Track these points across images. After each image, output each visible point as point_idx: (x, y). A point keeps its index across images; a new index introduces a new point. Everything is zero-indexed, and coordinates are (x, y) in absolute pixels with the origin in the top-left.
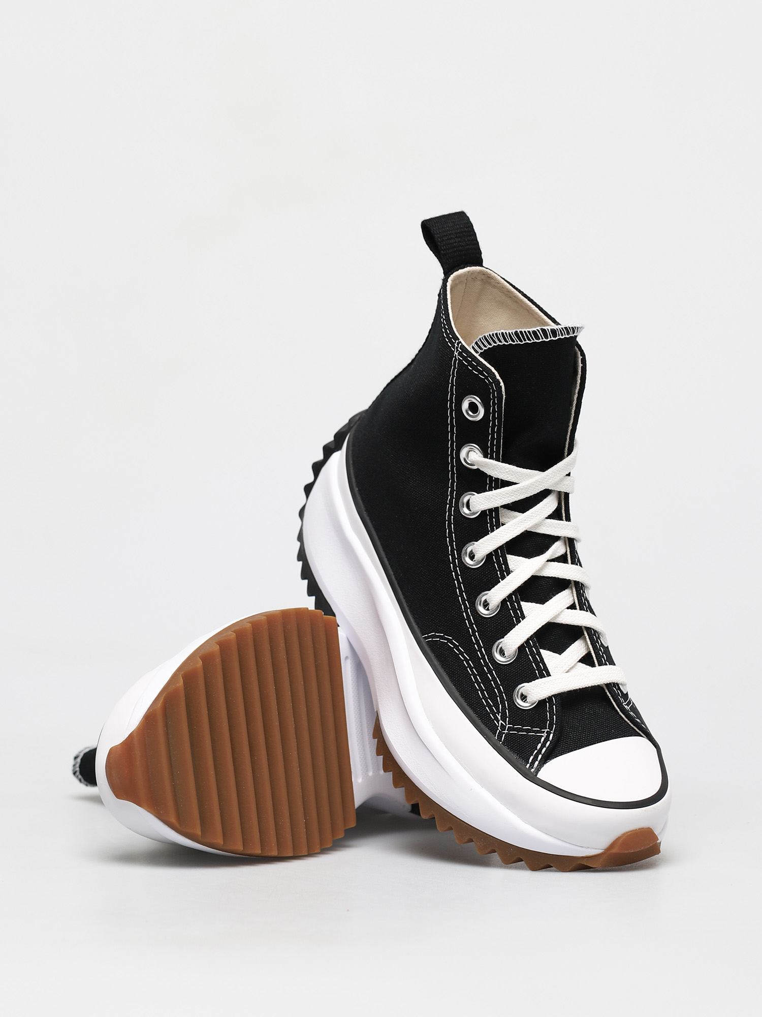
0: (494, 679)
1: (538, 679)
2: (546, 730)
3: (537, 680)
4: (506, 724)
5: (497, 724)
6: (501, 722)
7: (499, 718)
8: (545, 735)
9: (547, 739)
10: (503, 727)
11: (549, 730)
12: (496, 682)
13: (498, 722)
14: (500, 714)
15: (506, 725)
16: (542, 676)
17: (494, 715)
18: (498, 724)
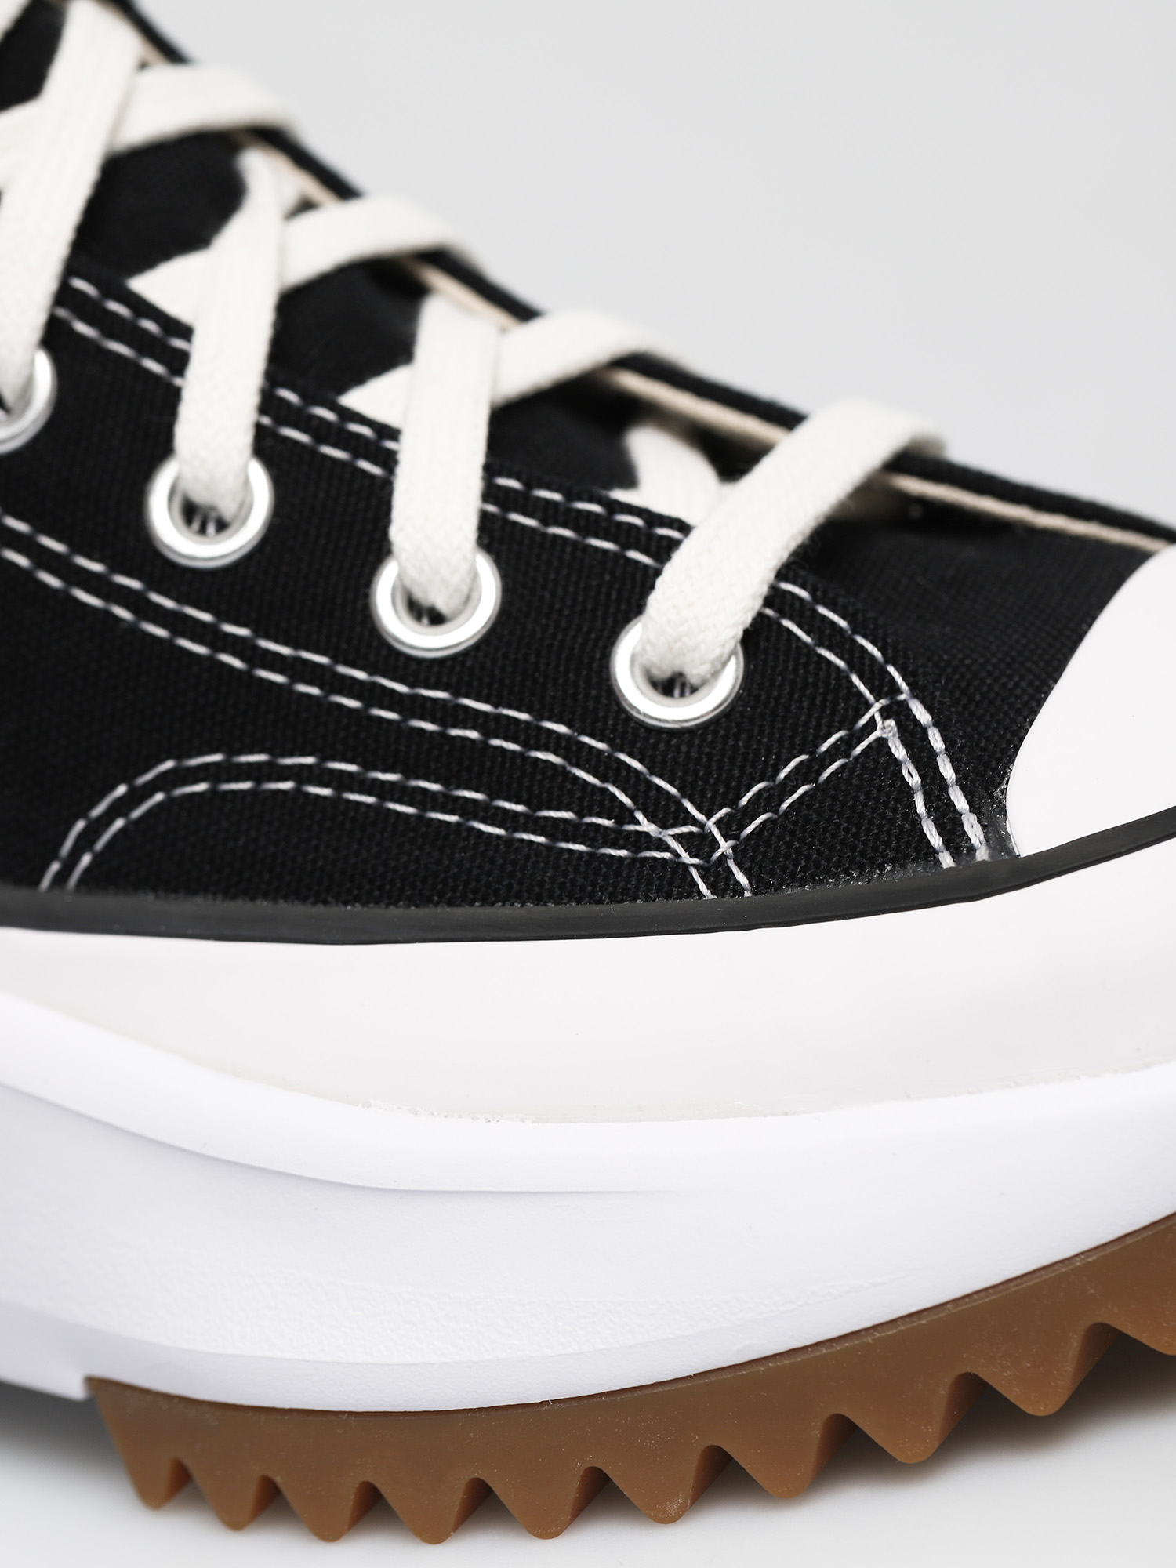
0: (490, 725)
1: (658, 573)
2: (874, 711)
3: (659, 581)
4: (694, 822)
5: (667, 855)
6: (668, 836)
7: (650, 828)
8: (887, 729)
9: (912, 734)
10: (700, 844)
11: (883, 702)
12: (510, 730)
13: (661, 845)
14: (639, 816)
15: (702, 826)
16: (664, 550)
17: (617, 838)
18: (667, 848)
